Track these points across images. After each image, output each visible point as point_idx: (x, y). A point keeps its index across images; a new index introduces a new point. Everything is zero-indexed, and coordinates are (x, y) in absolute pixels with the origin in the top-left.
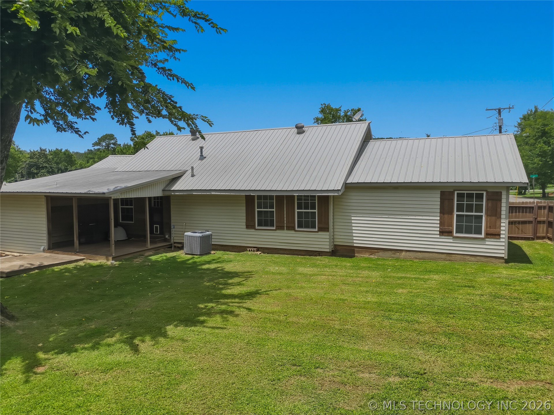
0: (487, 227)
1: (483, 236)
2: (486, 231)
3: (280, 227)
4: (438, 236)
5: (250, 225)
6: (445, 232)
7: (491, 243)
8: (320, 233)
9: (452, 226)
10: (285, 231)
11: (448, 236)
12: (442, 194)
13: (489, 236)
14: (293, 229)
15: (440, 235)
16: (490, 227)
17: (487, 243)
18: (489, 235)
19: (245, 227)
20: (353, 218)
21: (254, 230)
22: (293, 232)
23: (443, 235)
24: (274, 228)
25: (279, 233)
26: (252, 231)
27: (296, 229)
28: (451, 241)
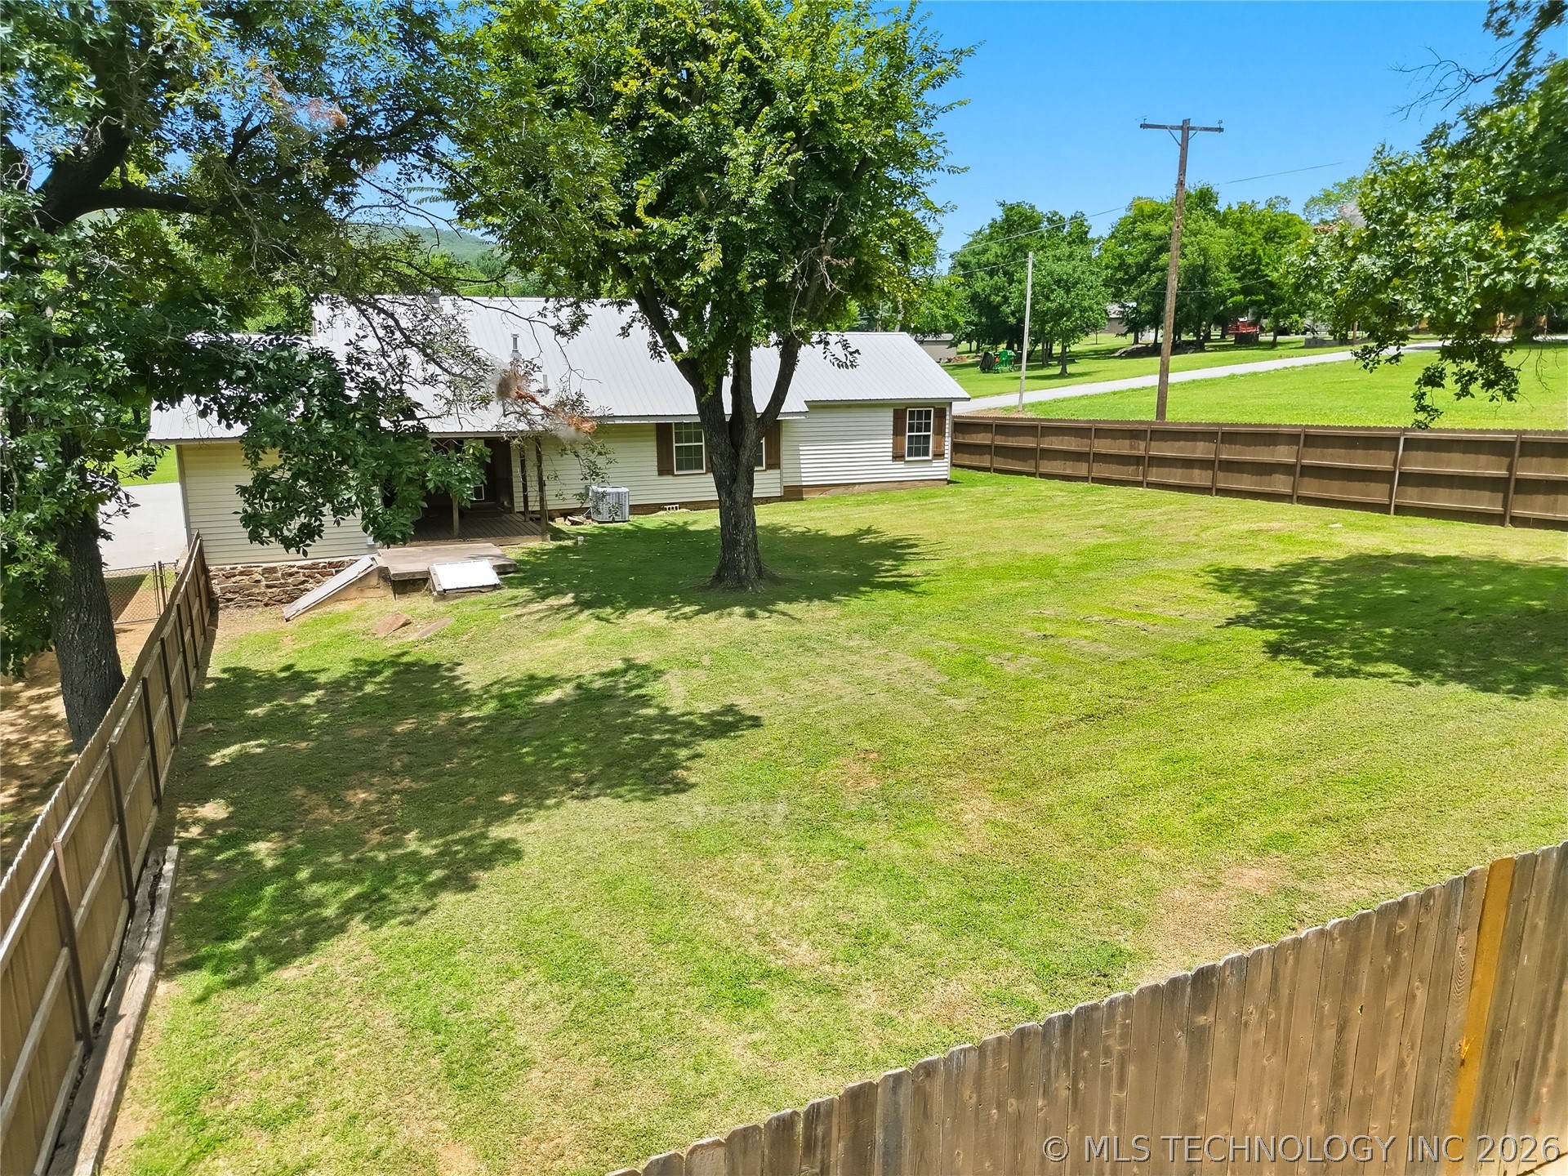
0: (933, 447)
1: (930, 458)
2: (933, 451)
4: (891, 463)
5: (664, 469)
6: (897, 456)
7: (937, 464)
8: (769, 472)
9: (904, 449)
11: (900, 460)
12: (895, 412)
15: (892, 460)
16: (936, 447)
17: (934, 465)
18: (936, 456)
19: (657, 474)
20: (800, 448)
21: (672, 478)
23: (895, 461)
24: (704, 471)
26: (668, 479)
28: (903, 466)
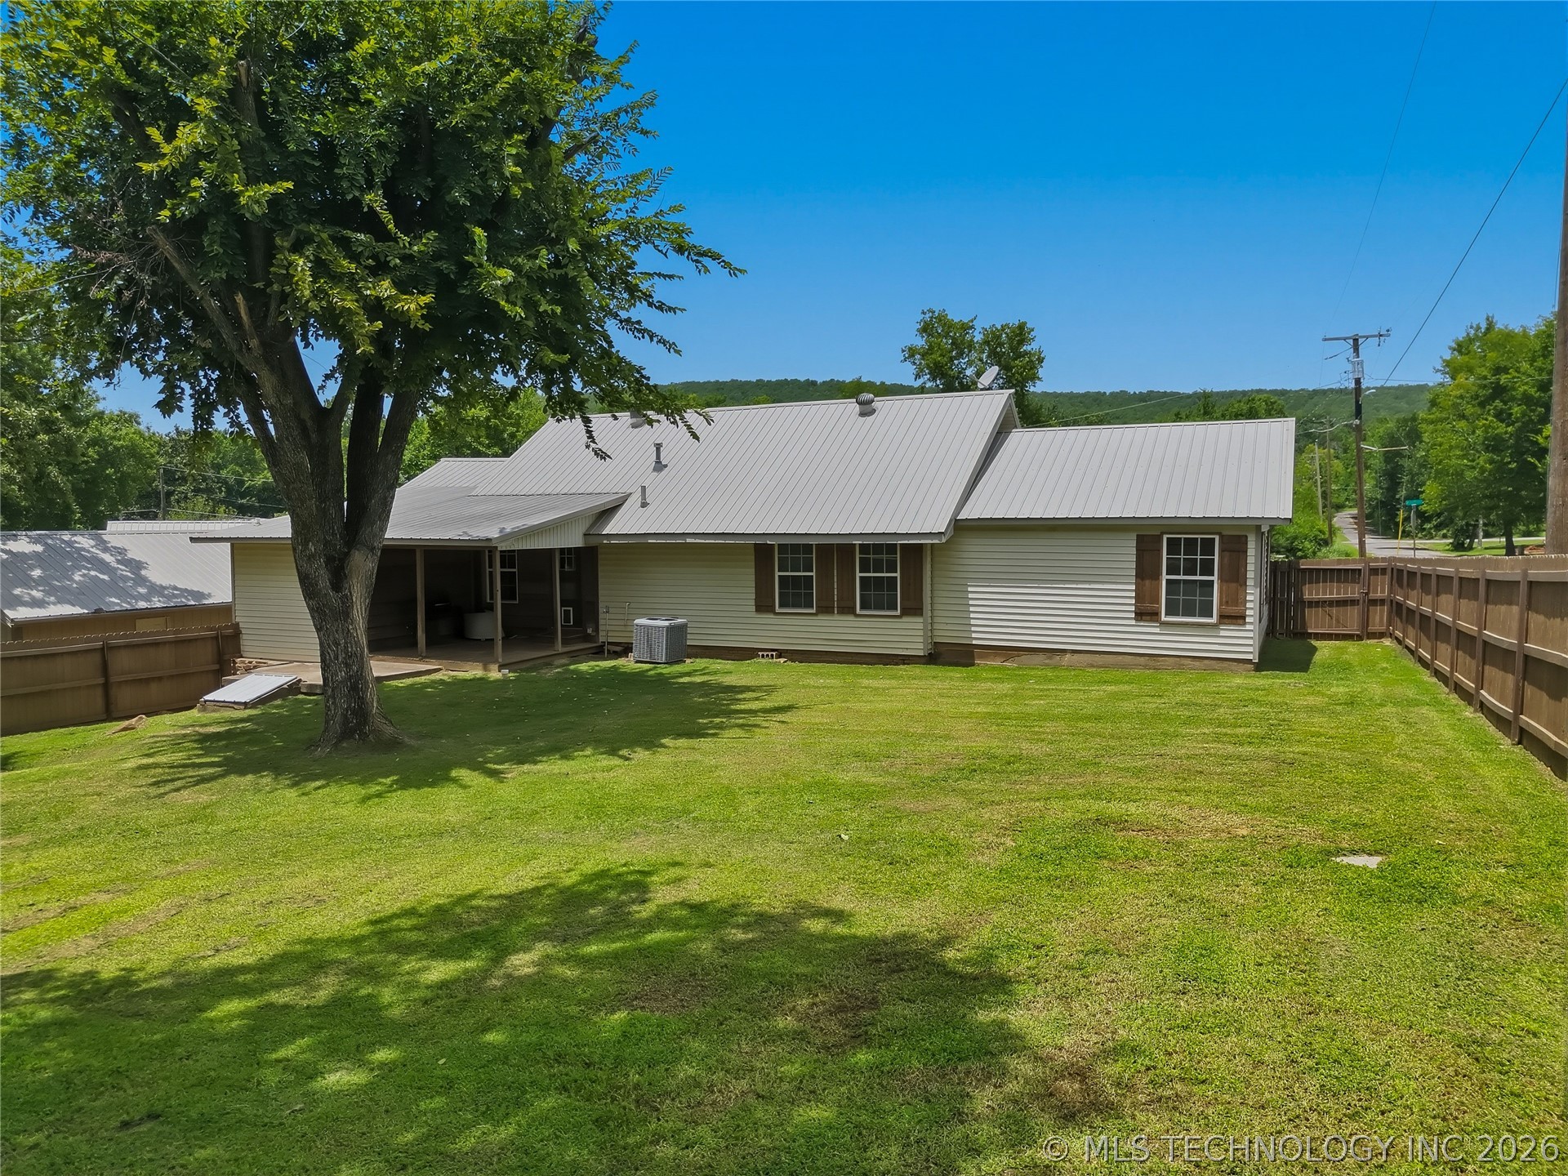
0: (1221, 603)
1: (1214, 620)
2: (1220, 610)
3: (825, 609)
4: (1133, 622)
5: (763, 605)
6: (1145, 614)
7: (1228, 632)
8: (905, 619)
9: (1157, 601)
10: (837, 617)
11: (1151, 621)
12: (1140, 540)
13: (1226, 621)
14: (851, 610)
15: (1136, 619)
16: (1227, 602)
17: (1222, 633)
18: (1225, 618)
19: (754, 608)
20: (970, 589)
21: (772, 616)
22: (851, 618)
23: (1141, 620)
24: (814, 611)
25: (824, 620)
26: (768, 618)
27: (858, 611)
28: (1157, 630)
